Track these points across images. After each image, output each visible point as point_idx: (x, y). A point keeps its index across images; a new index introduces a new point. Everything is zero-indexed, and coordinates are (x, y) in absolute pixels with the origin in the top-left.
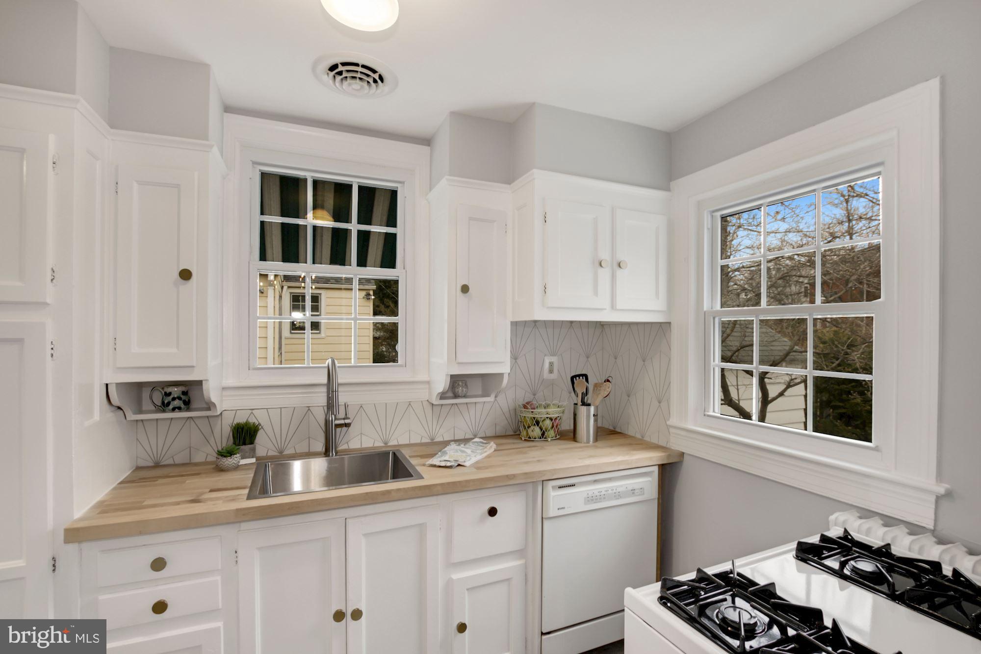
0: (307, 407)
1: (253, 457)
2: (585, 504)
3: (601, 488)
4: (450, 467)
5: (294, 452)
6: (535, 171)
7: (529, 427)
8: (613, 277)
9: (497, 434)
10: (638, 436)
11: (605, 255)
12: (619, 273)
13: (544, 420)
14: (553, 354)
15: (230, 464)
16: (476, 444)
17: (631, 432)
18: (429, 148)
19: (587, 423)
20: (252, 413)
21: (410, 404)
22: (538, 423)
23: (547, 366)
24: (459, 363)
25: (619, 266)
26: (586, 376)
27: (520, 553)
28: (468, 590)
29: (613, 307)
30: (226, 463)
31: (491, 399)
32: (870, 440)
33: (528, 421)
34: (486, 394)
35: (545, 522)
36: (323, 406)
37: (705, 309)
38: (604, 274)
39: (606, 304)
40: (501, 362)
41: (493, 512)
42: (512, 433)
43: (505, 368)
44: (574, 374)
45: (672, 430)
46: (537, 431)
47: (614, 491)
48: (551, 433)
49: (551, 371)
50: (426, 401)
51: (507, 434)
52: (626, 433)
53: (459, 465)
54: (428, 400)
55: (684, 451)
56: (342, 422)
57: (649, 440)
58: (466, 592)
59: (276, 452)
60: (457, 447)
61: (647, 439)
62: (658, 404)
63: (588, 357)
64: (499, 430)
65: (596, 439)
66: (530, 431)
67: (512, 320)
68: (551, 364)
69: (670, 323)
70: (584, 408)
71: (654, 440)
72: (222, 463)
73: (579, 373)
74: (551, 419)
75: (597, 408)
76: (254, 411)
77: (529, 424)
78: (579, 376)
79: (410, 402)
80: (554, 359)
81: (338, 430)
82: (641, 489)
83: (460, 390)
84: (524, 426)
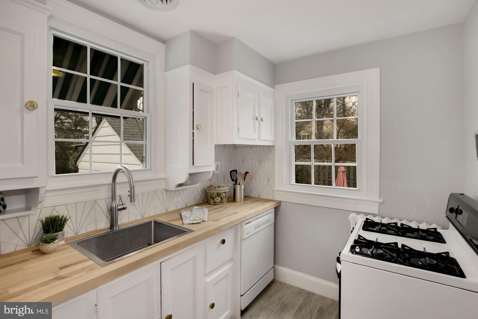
0: (95, 200)
1: (63, 240)
2: (255, 230)
3: (258, 222)
4: (199, 223)
5: (86, 232)
9: (196, 204)
10: (257, 196)
15: (54, 247)
16: (197, 209)
17: (253, 195)
18: (164, 45)
20: (54, 209)
21: (155, 192)
30: (50, 248)
32: (356, 187)
33: (216, 195)
36: (105, 198)
37: (290, 141)
40: (211, 166)
42: (202, 202)
44: (231, 170)
45: (275, 192)
47: (263, 222)
48: (225, 200)
50: (163, 189)
51: (200, 203)
52: (250, 196)
53: (203, 221)
54: (164, 189)
55: (281, 200)
56: (122, 207)
57: (263, 198)
59: (73, 234)
60: (186, 212)
61: (262, 197)
62: (268, 181)
64: (197, 201)
65: (244, 200)
67: (216, 144)
69: (274, 146)
71: (266, 197)
72: (43, 249)
73: (234, 169)
76: (55, 208)
77: (216, 196)
78: (233, 171)
79: (155, 191)
81: (119, 212)
82: (270, 219)
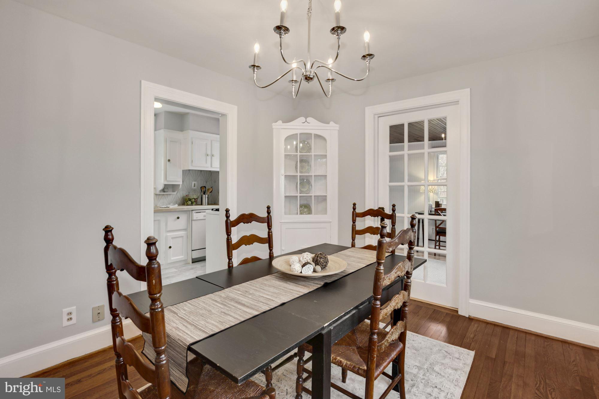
6: (189, 130)
7: (188, 201)
8: (211, 158)
11: (209, 153)
12: (213, 157)
13: (192, 199)
14: (195, 181)
19: (205, 200)
22: (190, 200)
23: (193, 185)
24: (167, 181)
25: (208, 155)
26: (205, 187)
27: (185, 230)
28: (172, 238)
29: (211, 166)
31: (175, 193)
34: (173, 191)
35: (193, 222)
38: (209, 158)
39: (210, 166)
41: (178, 218)
43: (180, 183)
46: (190, 202)
49: (194, 186)
58: (171, 239)
63: (206, 182)
66: (188, 202)
68: (194, 184)
70: (204, 195)
74: (194, 199)
75: (208, 195)
80: (195, 183)
83: (166, 190)
84: (186, 201)
